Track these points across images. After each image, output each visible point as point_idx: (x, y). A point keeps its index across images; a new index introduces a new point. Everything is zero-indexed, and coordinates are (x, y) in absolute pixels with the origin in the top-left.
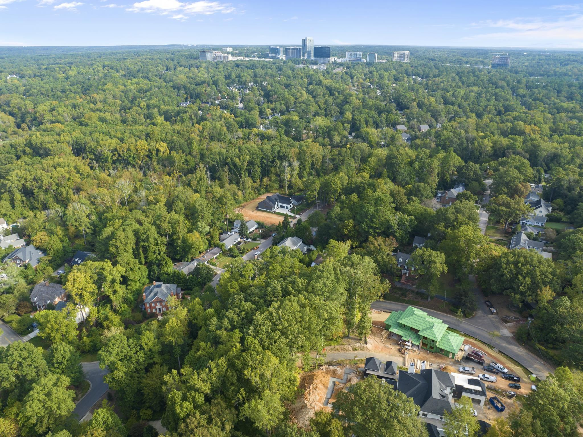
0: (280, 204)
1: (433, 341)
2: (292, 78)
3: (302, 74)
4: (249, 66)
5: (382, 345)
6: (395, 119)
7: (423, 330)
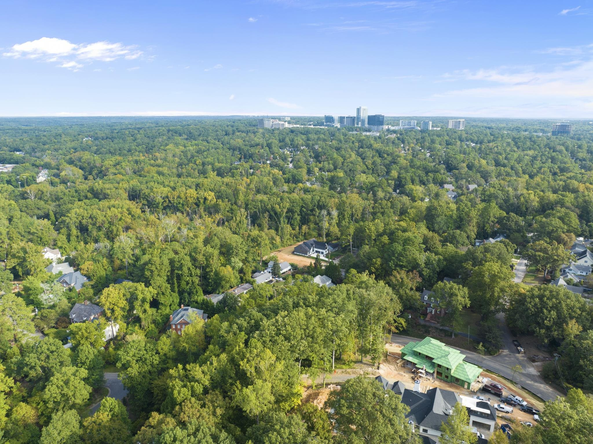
0: (315, 249)
1: (448, 369)
2: (343, 142)
3: (353, 139)
4: (303, 132)
5: (396, 372)
6: (442, 178)
7: (438, 358)
